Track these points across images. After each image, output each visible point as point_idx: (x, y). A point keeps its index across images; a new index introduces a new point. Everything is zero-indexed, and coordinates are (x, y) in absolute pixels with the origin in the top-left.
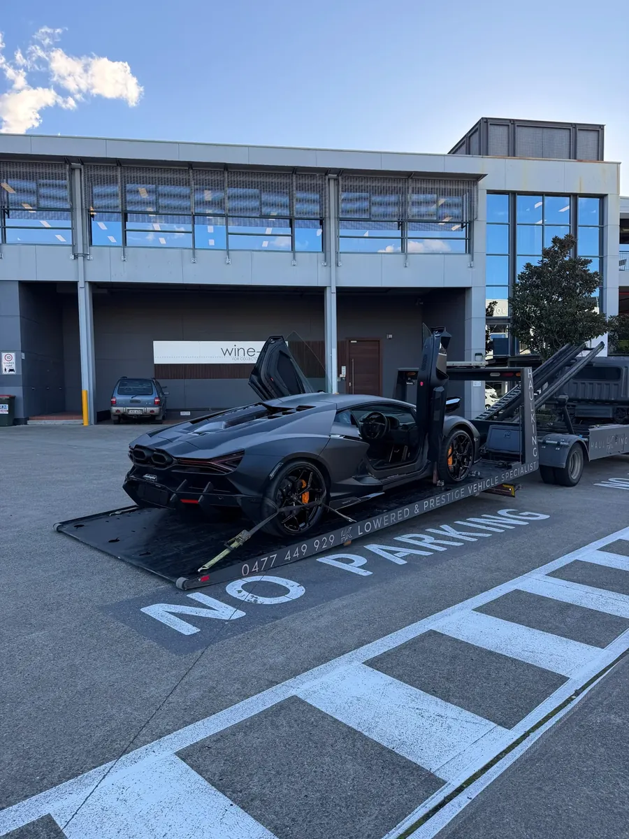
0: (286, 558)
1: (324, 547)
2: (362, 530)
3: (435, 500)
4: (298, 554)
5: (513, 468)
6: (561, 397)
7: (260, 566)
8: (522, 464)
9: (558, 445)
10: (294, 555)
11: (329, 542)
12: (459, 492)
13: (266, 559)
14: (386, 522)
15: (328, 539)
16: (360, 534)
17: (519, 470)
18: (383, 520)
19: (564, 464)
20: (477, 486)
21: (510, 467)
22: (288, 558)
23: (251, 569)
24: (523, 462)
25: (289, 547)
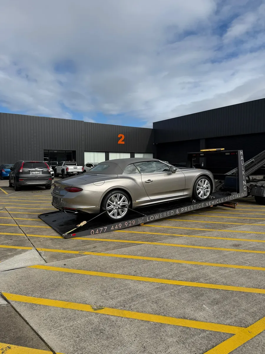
0: (111, 229)
1: (130, 225)
2: (149, 219)
3: (188, 208)
4: (117, 228)
5: (232, 195)
8: (238, 193)
10: (115, 228)
11: (132, 223)
13: (102, 229)
14: (161, 216)
15: (132, 222)
16: (148, 221)
17: (235, 196)
20: (211, 203)
21: (230, 195)
22: (112, 228)
23: (95, 232)
25: (113, 224)
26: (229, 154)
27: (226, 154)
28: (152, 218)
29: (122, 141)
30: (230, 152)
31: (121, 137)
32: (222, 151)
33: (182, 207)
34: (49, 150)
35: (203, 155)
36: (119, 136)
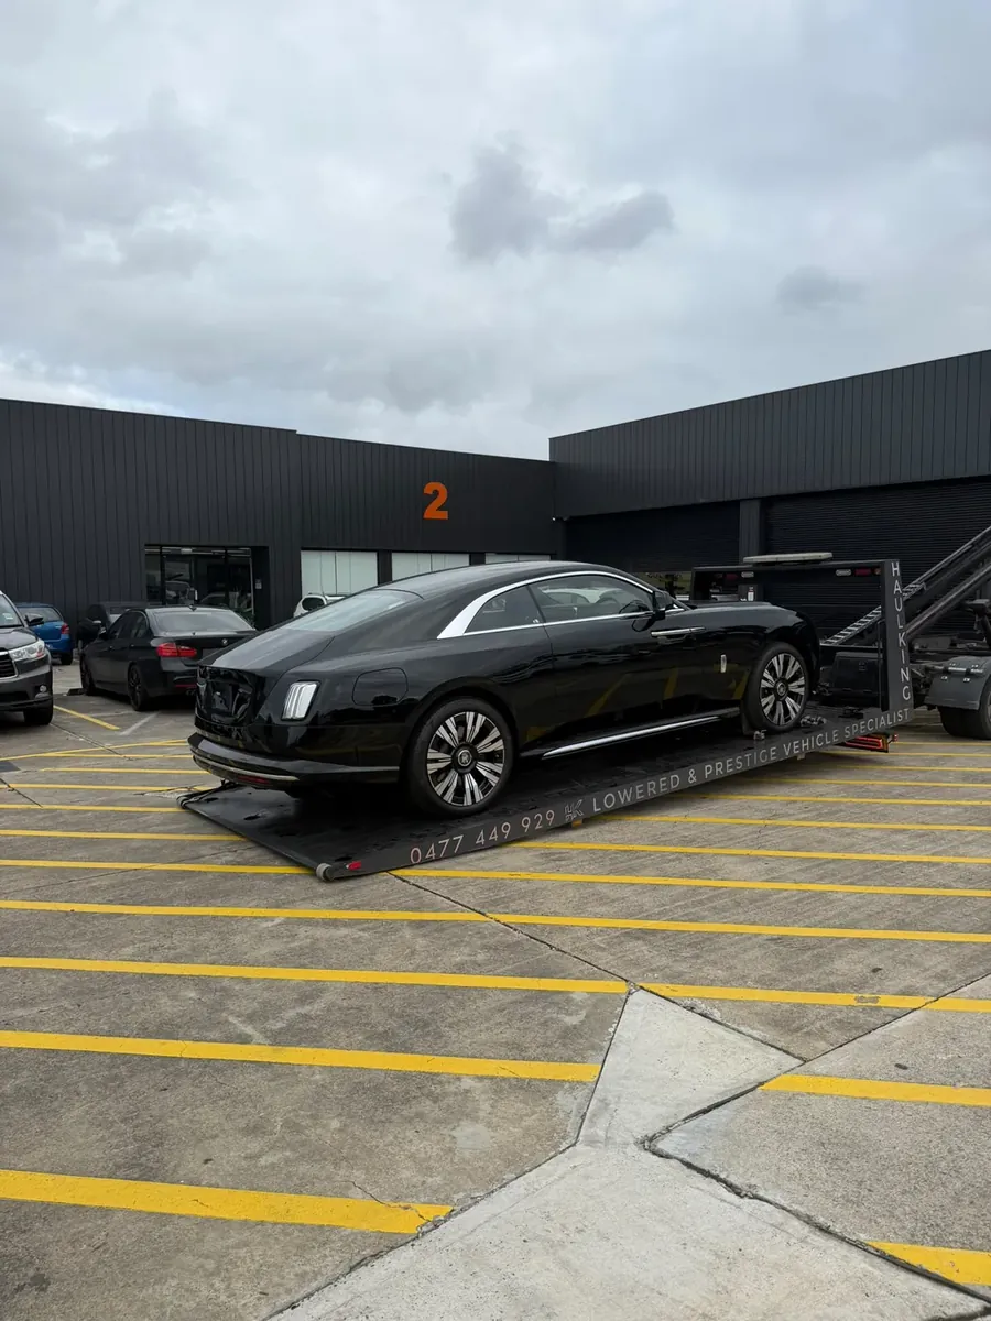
0: (477, 842)
1: (537, 827)
2: (600, 804)
4: (496, 836)
5: (865, 716)
6: (978, 601)
7: (438, 849)
8: (883, 710)
9: (968, 674)
11: (544, 820)
12: (768, 753)
13: (447, 841)
14: (640, 794)
16: (596, 810)
17: (876, 720)
18: (634, 792)
19: (978, 703)
20: (800, 744)
21: (860, 717)
23: (424, 854)
24: (885, 708)
26: (848, 572)
27: (840, 573)
28: (610, 800)
29: (440, 509)
30: (853, 568)
31: (436, 493)
32: (823, 563)
33: (704, 761)
34: (161, 546)
35: (751, 575)
36: (429, 489)
